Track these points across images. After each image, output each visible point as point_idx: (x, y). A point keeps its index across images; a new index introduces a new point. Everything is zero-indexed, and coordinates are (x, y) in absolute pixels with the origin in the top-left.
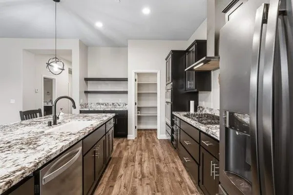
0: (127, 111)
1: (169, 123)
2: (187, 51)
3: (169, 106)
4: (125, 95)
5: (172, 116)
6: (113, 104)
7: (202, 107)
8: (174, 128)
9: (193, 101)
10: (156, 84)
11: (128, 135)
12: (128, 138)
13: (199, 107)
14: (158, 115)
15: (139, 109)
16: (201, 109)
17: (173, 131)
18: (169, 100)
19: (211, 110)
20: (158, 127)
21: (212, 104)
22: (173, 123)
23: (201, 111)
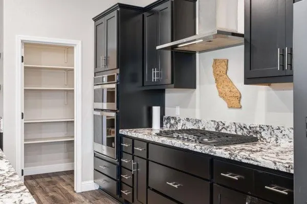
0: (1, 134)
7: (174, 118)
9: (159, 107)
10: (72, 70)
13: (168, 118)
14: (75, 139)
16: (172, 122)
19: (198, 121)
20: (77, 166)
21: (197, 110)
23: (171, 125)
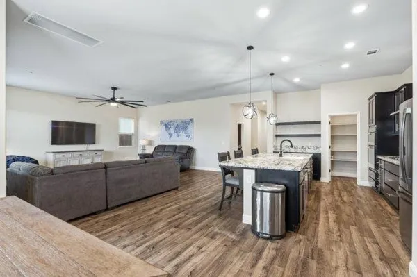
0: (320, 154)
1: (373, 167)
2: (398, 91)
3: (373, 150)
4: (317, 138)
5: (376, 160)
6: (303, 147)
8: (379, 171)
10: (356, 125)
11: (322, 178)
12: (321, 181)
14: (358, 161)
15: (333, 153)
17: (377, 175)
18: (373, 144)
20: (358, 175)
22: (377, 166)
